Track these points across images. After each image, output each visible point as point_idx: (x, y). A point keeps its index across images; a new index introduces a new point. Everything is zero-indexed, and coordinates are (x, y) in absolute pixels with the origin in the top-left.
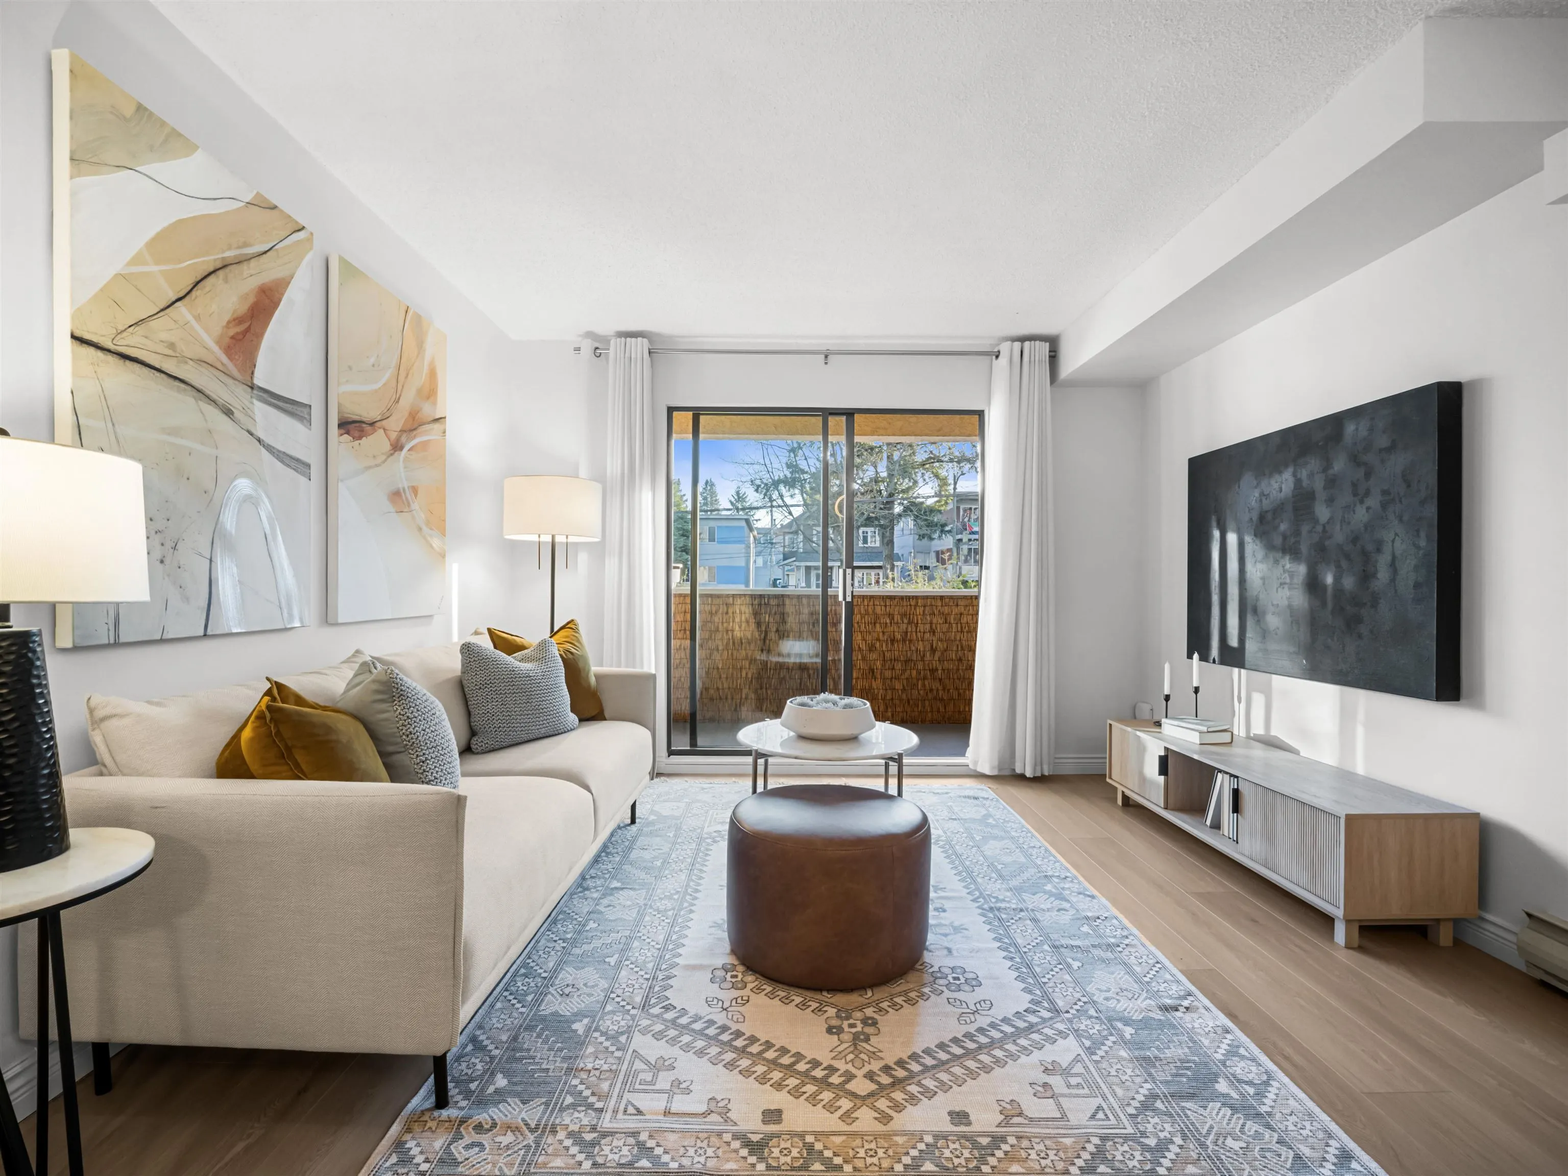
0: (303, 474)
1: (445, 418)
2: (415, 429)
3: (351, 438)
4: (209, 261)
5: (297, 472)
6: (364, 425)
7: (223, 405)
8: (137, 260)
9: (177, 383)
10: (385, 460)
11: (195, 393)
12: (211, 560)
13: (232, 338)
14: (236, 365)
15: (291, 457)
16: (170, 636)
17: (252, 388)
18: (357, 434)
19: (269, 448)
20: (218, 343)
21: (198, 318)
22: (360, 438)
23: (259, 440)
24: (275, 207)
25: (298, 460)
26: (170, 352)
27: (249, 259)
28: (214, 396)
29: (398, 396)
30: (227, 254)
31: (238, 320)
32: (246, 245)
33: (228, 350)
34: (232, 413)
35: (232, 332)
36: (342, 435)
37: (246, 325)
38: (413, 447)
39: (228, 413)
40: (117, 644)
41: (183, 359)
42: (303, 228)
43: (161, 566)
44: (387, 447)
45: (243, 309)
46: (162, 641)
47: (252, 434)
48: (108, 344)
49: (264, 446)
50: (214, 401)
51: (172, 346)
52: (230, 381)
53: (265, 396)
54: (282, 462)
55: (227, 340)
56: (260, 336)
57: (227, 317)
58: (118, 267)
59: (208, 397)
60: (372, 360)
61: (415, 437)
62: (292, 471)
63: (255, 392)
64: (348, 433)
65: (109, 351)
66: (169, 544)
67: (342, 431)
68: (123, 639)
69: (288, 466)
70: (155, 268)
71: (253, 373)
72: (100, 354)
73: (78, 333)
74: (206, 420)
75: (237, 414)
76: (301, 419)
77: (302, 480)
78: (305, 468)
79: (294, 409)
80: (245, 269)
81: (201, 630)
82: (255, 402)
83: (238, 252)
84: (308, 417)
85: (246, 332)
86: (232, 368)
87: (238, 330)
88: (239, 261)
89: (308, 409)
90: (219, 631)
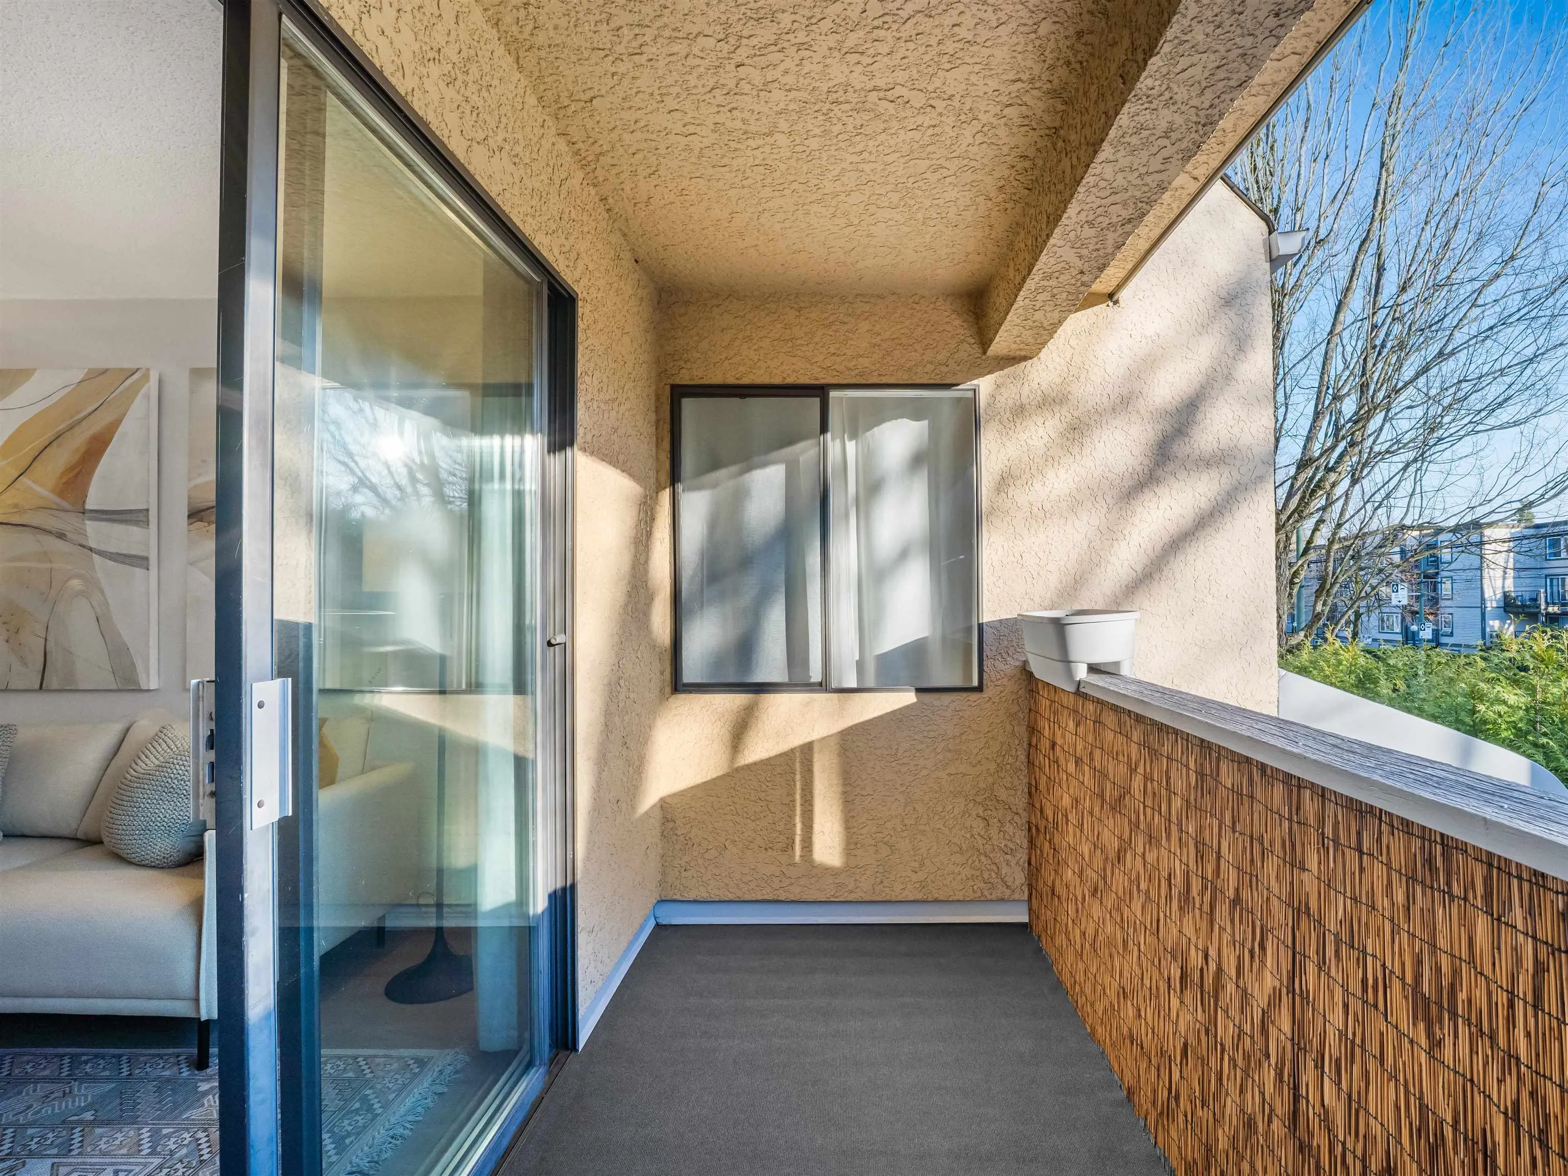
0: (140, 566)
3: (206, 524)
4: (45, 440)
5: (132, 565)
7: (57, 532)
9: (20, 528)
11: (34, 530)
12: (46, 639)
13: (65, 483)
14: (68, 502)
15: (125, 555)
16: (13, 688)
17: (83, 513)
19: (101, 553)
20: (53, 491)
21: (35, 482)
23: (91, 549)
24: (106, 371)
25: (132, 556)
26: (15, 510)
27: (80, 422)
28: (48, 528)
30: (60, 428)
31: (72, 468)
32: (78, 412)
33: (61, 494)
34: (65, 535)
35: (64, 480)
36: (192, 524)
37: (76, 470)
39: (61, 536)
41: (24, 511)
42: (138, 370)
43: (7, 644)
45: (77, 457)
46: (6, 690)
47: (83, 546)
49: (96, 553)
50: (50, 532)
51: (16, 506)
52: (62, 514)
53: (96, 515)
54: (115, 561)
55: (60, 486)
56: (91, 474)
57: (59, 471)
59: (44, 530)
62: (127, 566)
63: (87, 515)
64: (201, 520)
66: (13, 630)
67: (192, 520)
69: (121, 562)
71: (84, 502)
74: (43, 546)
75: (69, 535)
76: (137, 523)
77: (139, 572)
78: (141, 561)
79: (128, 517)
80: (77, 431)
81: (37, 686)
82: (87, 522)
83: (70, 422)
84: (145, 519)
85: (76, 476)
86: (65, 505)
87: (71, 475)
88: (71, 428)
89: (145, 513)
90: (53, 688)
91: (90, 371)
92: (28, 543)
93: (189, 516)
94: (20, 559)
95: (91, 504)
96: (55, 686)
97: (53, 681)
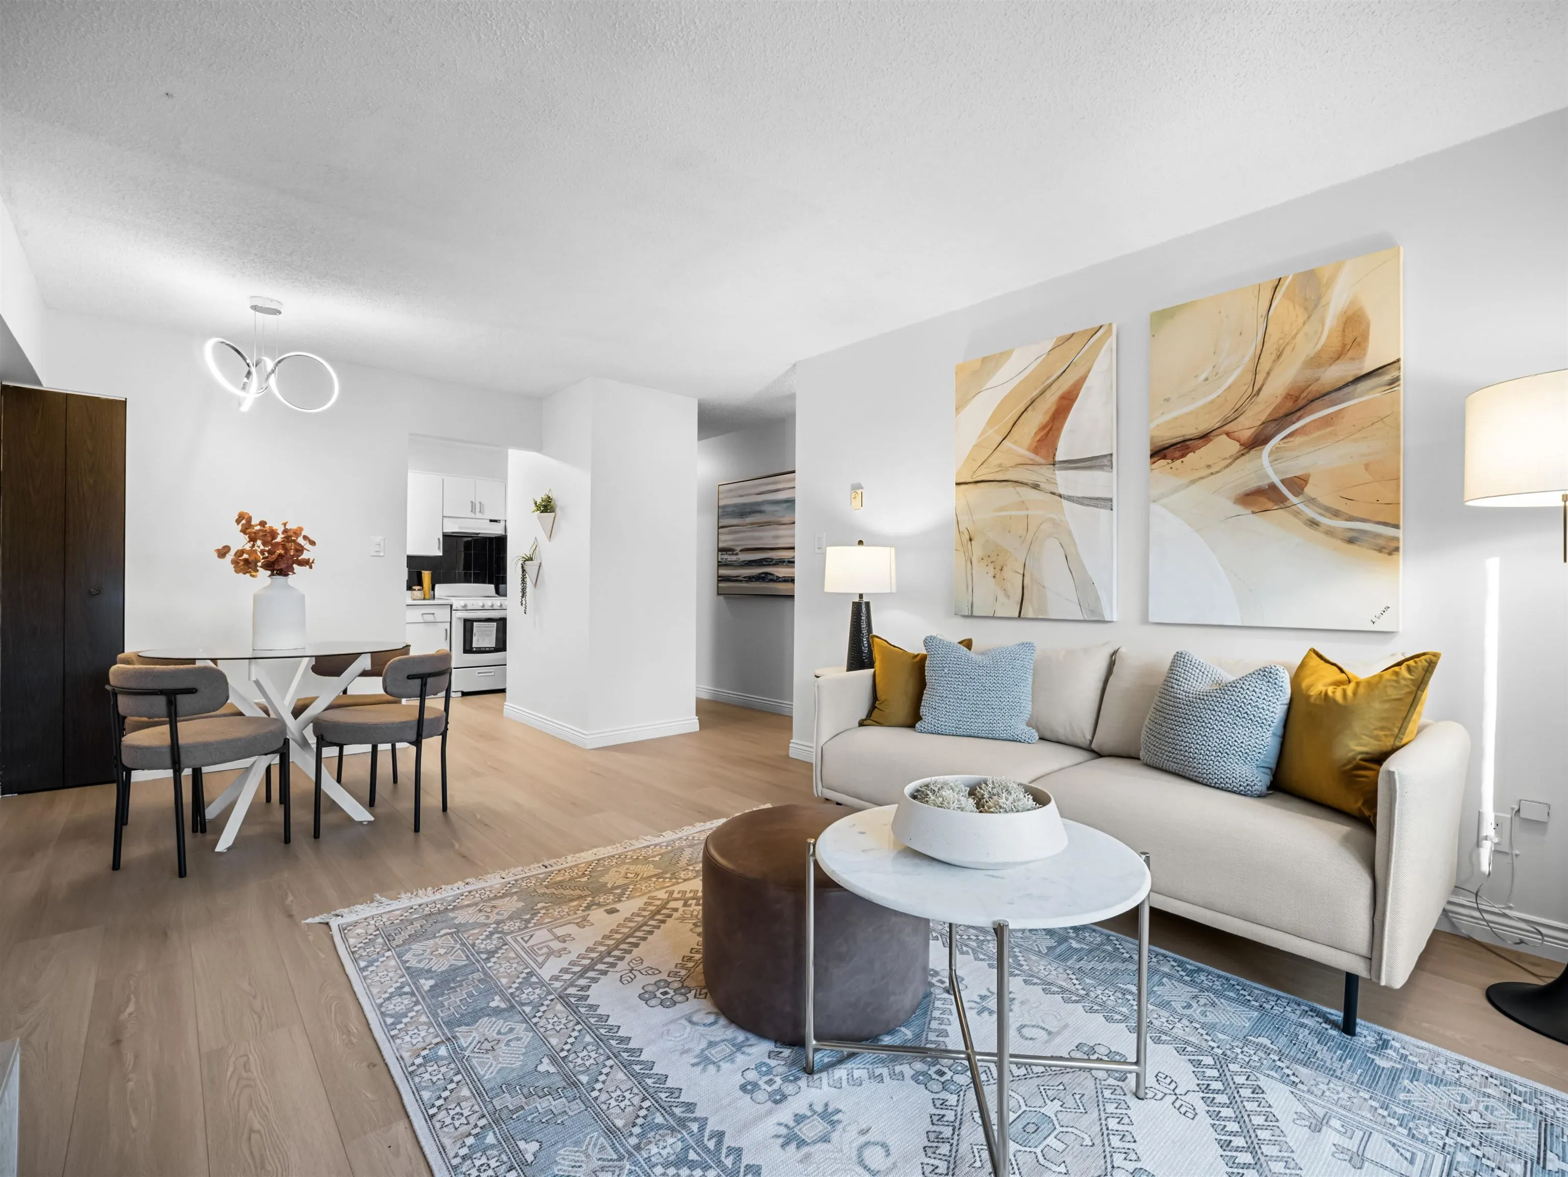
0: (1104, 507)
1: (1398, 360)
2: (1299, 410)
3: (1170, 461)
4: (1021, 407)
5: (1097, 507)
6: (1188, 443)
7: (1032, 484)
8: (983, 433)
9: (1004, 483)
10: (1230, 464)
11: (1015, 484)
12: (1023, 575)
13: (1039, 441)
14: (1041, 457)
15: (1091, 498)
16: (999, 616)
17: (1054, 465)
18: (1177, 454)
19: (1069, 499)
20: (1029, 449)
21: (1015, 443)
22: (1183, 456)
23: (1060, 496)
24: (1073, 334)
25: (1097, 499)
26: (1002, 469)
27: (1050, 386)
28: (1025, 481)
29: (1256, 389)
30: (1034, 394)
31: (1042, 428)
32: (1048, 378)
33: (1036, 451)
34: (1039, 486)
35: (1038, 438)
36: (1154, 462)
37: (1048, 429)
38: (1296, 430)
39: (1036, 487)
40: (971, 616)
41: (1007, 469)
42: (1101, 327)
43: (994, 579)
44: (1235, 447)
45: (1047, 418)
46: (993, 617)
47: (1054, 494)
48: (971, 480)
49: (1064, 498)
50: (1026, 484)
51: (1000, 465)
52: (1036, 468)
53: (1065, 465)
54: (1082, 504)
55: (1035, 444)
56: (1059, 429)
57: (1035, 430)
58: (974, 442)
59: (1022, 483)
60: (1203, 376)
61: (1299, 419)
62: (1093, 508)
63: (1056, 466)
64: (1164, 458)
65: (970, 483)
66: (998, 568)
67: (1155, 459)
68: (975, 614)
69: (1088, 505)
70: (991, 431)
71: (1054, 455)
72: (966, 486)
73: (958, 482)
74: (1020, 496)
75: (1042, 485)
76: (1101, 467)
77: (1103, 513)
78: (1105, 502)
79: (1093, 463)
80: (1048, 393)
81: (1017, 615)
82: (1057, 472)
83: (1042, 387)
84: (1109, 464)
85: (1049, 432)
86: (1038, 459)
87: (1042, 433)
88: (1043, 392)
89: (1109, 458)
90: (1029, 616)
91: (1059, 339)
92: (1009, 494)
93: (1152, 456)
94: (1001, 509)
95: (1060, 457)
96: (1031, 615)
97: (1028, 612)
